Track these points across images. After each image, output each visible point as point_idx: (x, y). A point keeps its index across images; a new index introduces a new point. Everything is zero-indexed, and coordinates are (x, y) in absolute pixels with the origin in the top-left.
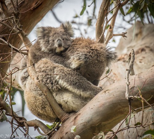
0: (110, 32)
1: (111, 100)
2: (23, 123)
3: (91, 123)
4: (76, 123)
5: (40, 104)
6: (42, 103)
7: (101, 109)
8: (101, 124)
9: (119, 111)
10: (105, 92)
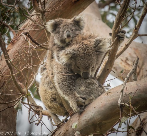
0: (135, 33)
1: (111, 102)
2: (39, 111)
3: (92, 120)
4: (81, 119)
5: (49, 97)
6: (51, 96)
7: (102, 109)
8: (101, 122)
9: (117, 112)
10: (108, 94)
